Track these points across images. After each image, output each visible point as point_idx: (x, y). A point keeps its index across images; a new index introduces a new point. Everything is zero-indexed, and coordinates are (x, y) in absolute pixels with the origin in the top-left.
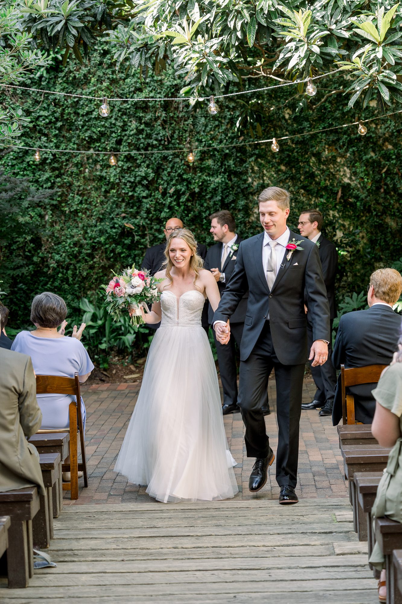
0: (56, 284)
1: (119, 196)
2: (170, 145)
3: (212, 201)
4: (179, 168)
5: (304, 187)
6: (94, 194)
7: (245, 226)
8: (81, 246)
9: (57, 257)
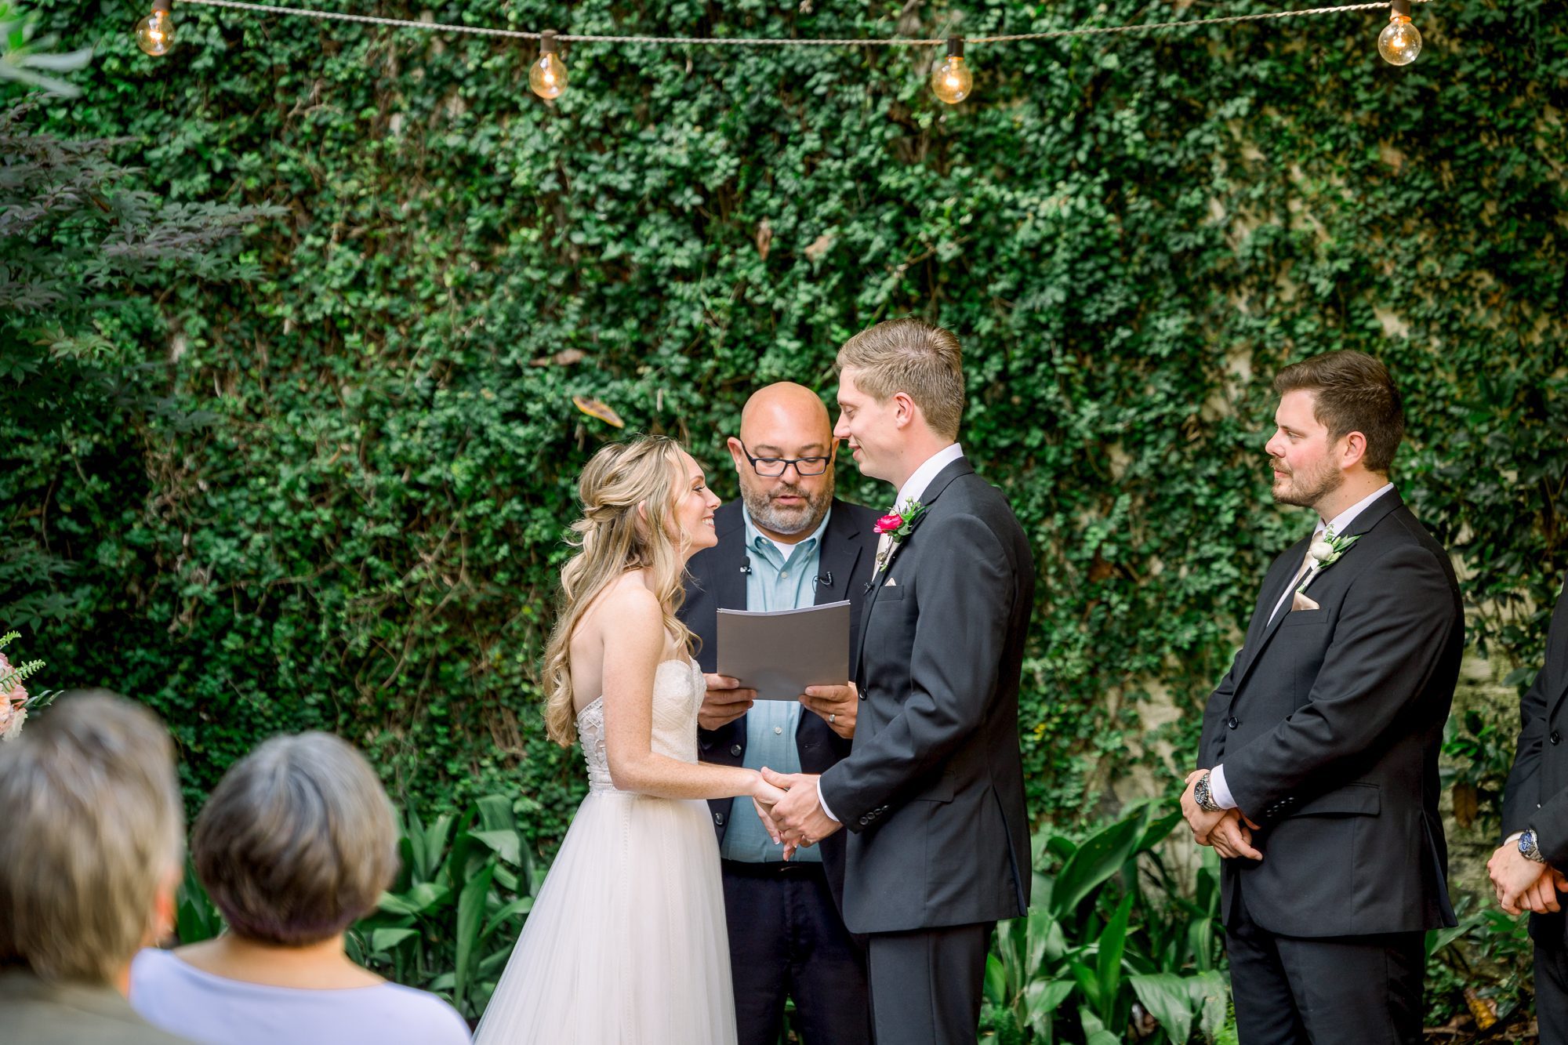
0: (210, 685)
1: (552, 258)
2: (825, 19)
3: (1020, 307)
4: (863, 136)
5: (1495, 262)
6: (426, 243)
7: (1180, 442)
8: (349, 501)
9: (223, 550)
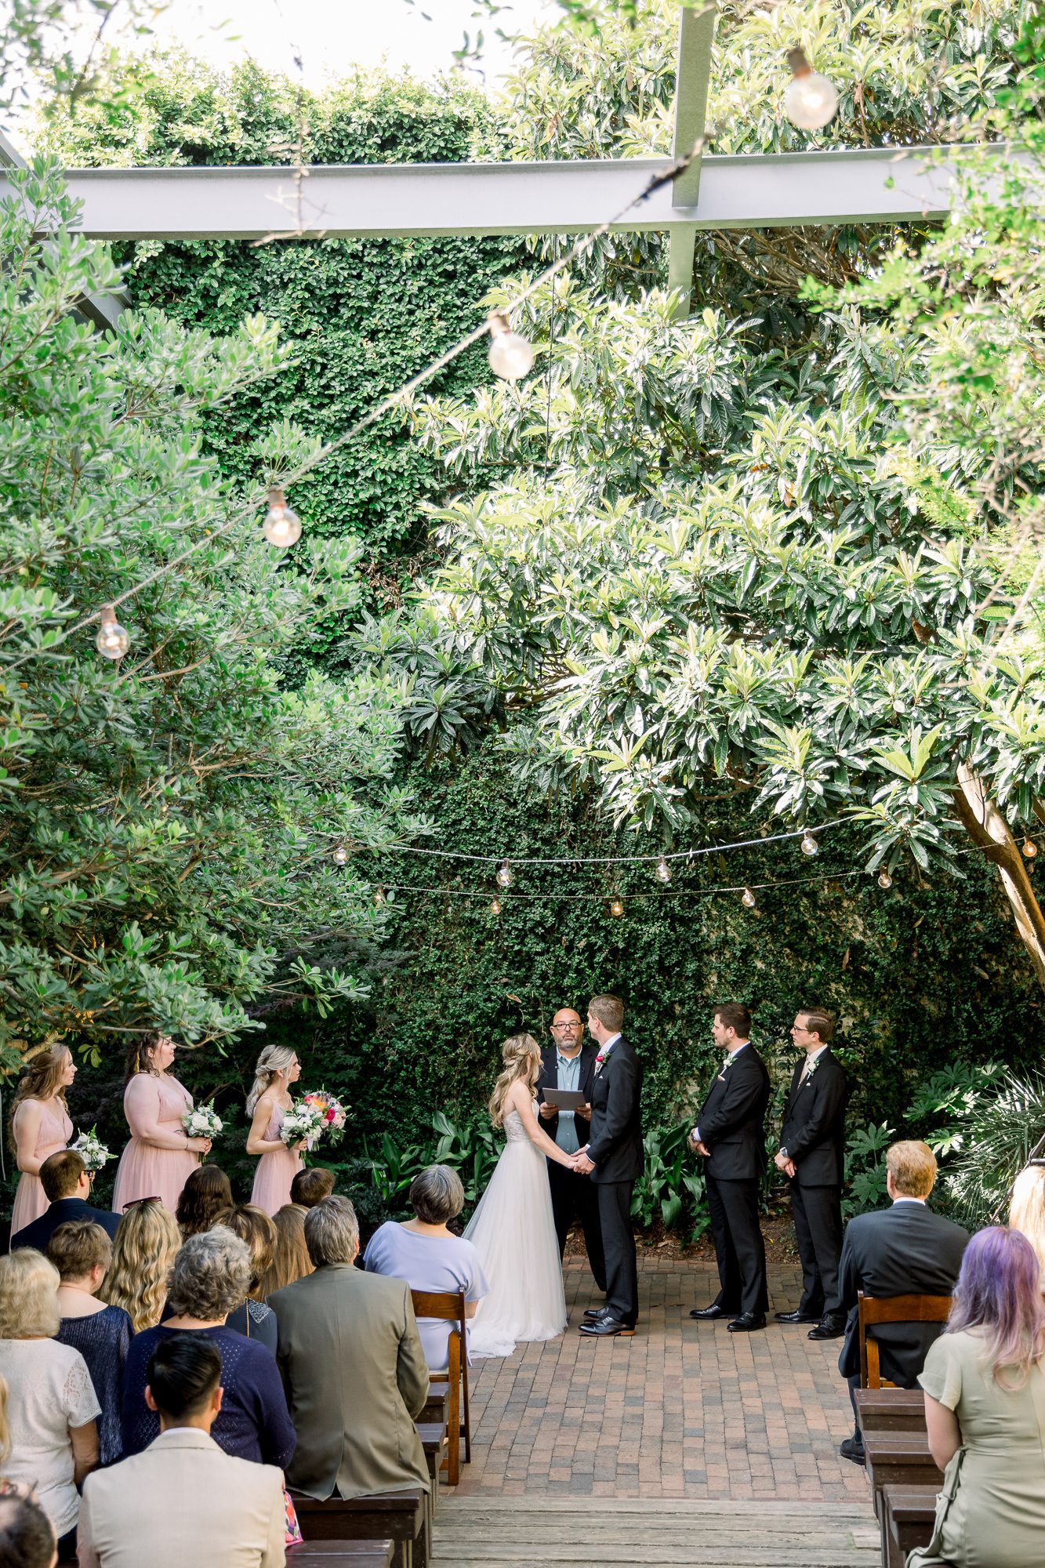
0: (396, 1087)
1: (498, 950)
2: (581, 874)
3: (645, 961)
4: (594, 910)
5: (790, 945)
6: (460, 946)
7: (696, 1003)
8: (438, 1029)
9: (399, 1045)
